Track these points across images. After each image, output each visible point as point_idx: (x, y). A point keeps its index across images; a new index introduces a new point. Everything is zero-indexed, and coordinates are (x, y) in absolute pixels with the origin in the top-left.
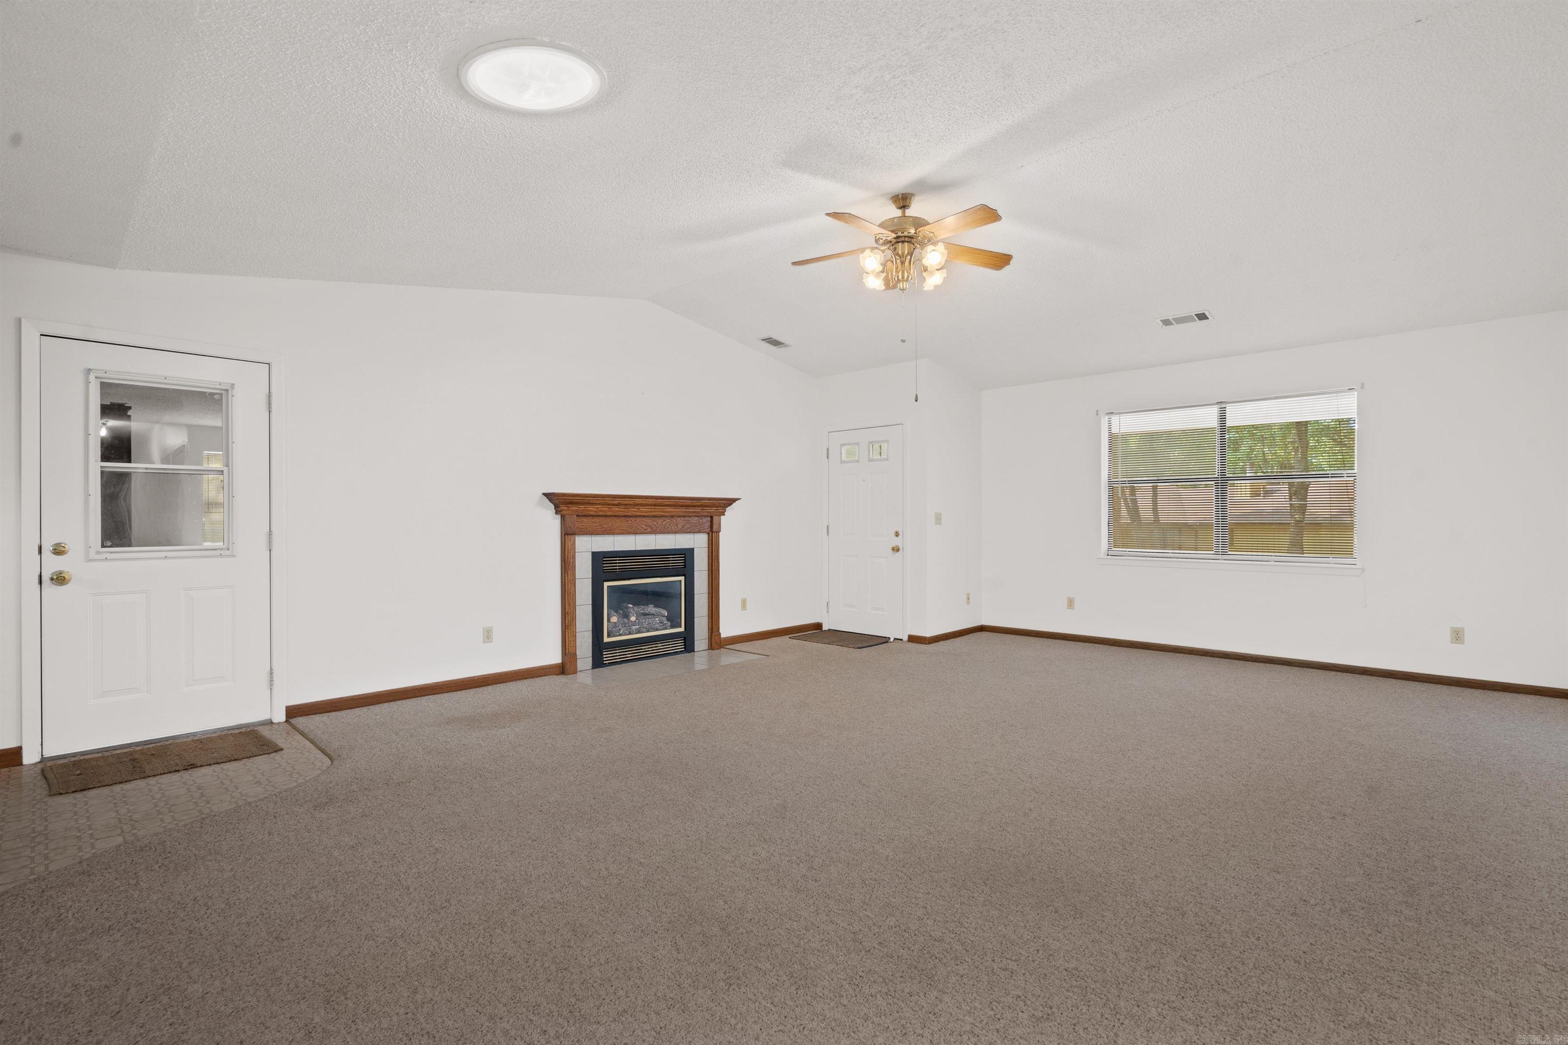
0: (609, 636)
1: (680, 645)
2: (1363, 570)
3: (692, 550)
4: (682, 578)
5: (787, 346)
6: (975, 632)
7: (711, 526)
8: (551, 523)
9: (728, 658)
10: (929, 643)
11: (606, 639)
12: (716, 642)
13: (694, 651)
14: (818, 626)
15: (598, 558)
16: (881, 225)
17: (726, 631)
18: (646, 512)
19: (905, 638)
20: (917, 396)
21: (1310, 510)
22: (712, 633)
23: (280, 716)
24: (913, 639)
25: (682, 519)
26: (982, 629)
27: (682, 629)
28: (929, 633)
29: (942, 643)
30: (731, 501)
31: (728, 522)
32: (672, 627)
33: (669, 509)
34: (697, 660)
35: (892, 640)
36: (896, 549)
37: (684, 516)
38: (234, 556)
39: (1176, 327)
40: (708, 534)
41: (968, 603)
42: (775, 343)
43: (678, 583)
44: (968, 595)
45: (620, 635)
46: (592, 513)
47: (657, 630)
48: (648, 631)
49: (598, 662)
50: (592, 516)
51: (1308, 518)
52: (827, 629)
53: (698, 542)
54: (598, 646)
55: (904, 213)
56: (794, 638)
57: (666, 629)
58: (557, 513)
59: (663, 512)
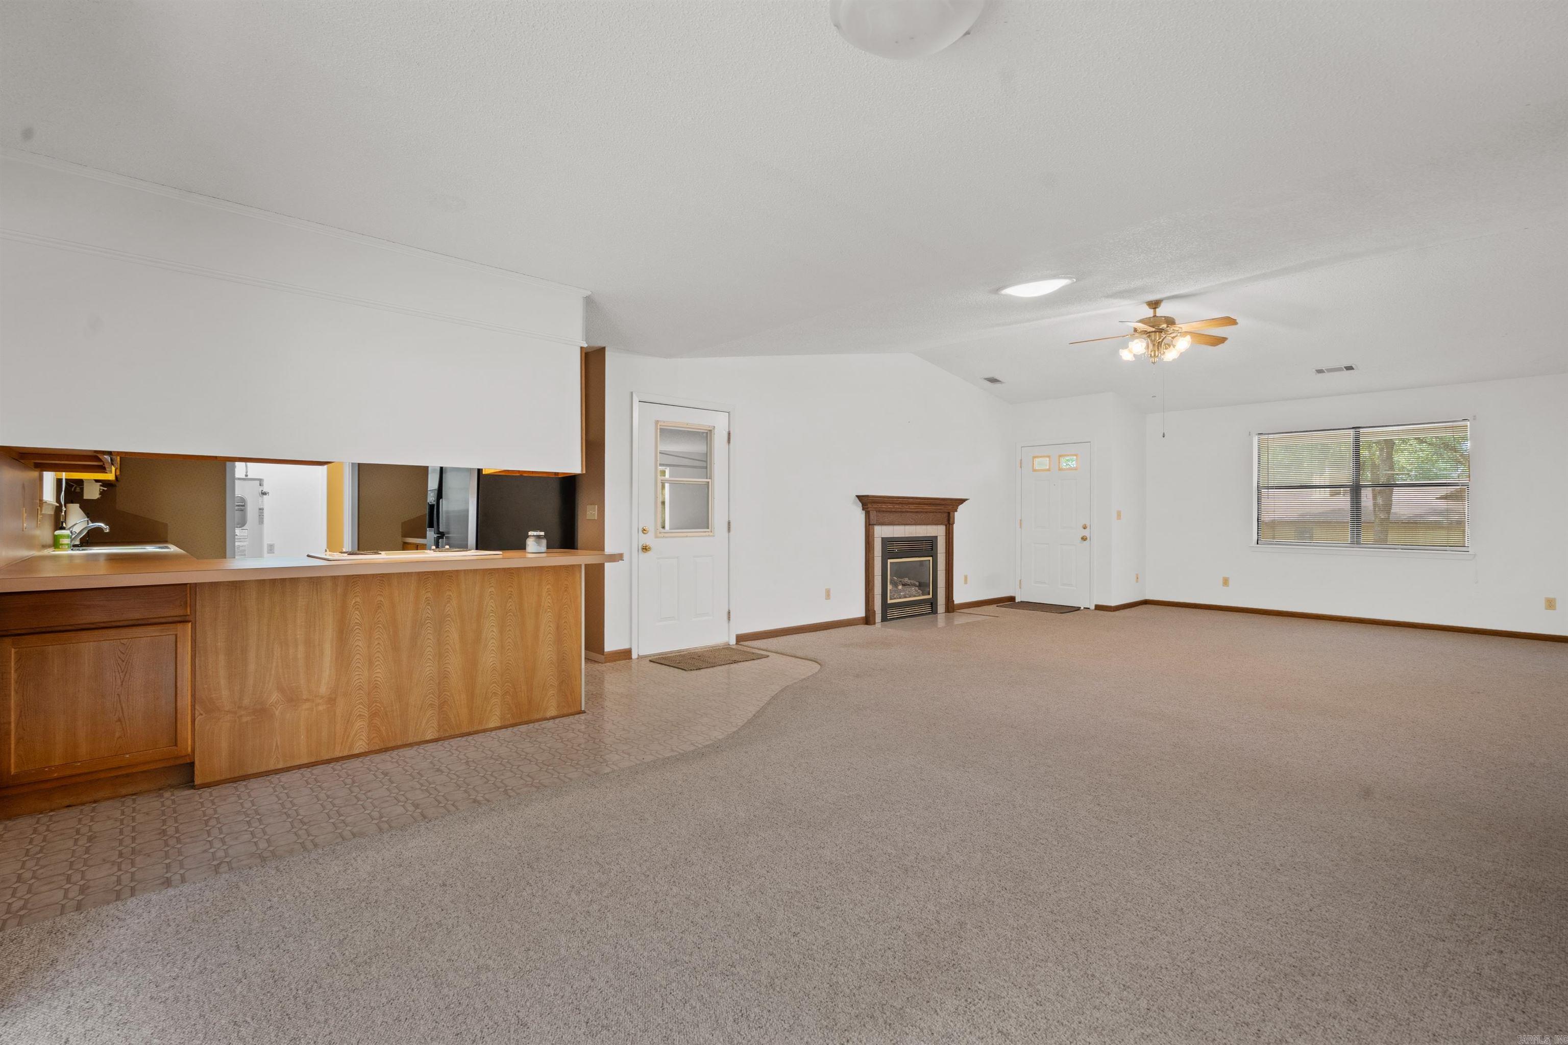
0: (891, 599)
1: (928, 609)
2: (1475, 555)
3: (936, 537)
4: (931, 559)
5: (1003, 383)
6: (1142, 604)
7: (949, 520)
8: (859, 516)
9: (960, 619)
10: (1114, 611)
11: (889, 601)
12: (951, 607)
13: (937, 613)
14: (1012, 599)
15: (886, 541)
16: (1142, 321)
17: (958, 599)
18: (914, 509)
19: (1093, 607)
20: (1164, 434)
21: (1394, 510)
22: (948, 600)
23: (733, 641)
24: (1098, 608)
25: (932, 514)
26: (1146, 602)
27: (931, 596)
28: (1113, 603)
29: (1122, 611)
30: (962, 501)
31: (960, 516)
32: (923, 594)
33: (926, 507)
34: (939, 620)
35: (1082, 608)
36: (1084, 539)
37: (933, 512)
38: (714, 536)
39: (1326, 375)
40: (946, 526)
41: (1137, 582)
42: (993, 380)
43: (928, 562)
44: (1137, 575)
45: (895, 599)
46: (884, 509)
47: (915, 596)
48: (910, 597)
49: (884, 619)
50: (883, 511)
51: (1392, 518)
52: (1020, 601)
53: (938, 531)
54: (885, 606)
55: (1155, 312)
56: (1001, 606)
57: (919, 596)
58: (863, 509)
59: (923, 509)
